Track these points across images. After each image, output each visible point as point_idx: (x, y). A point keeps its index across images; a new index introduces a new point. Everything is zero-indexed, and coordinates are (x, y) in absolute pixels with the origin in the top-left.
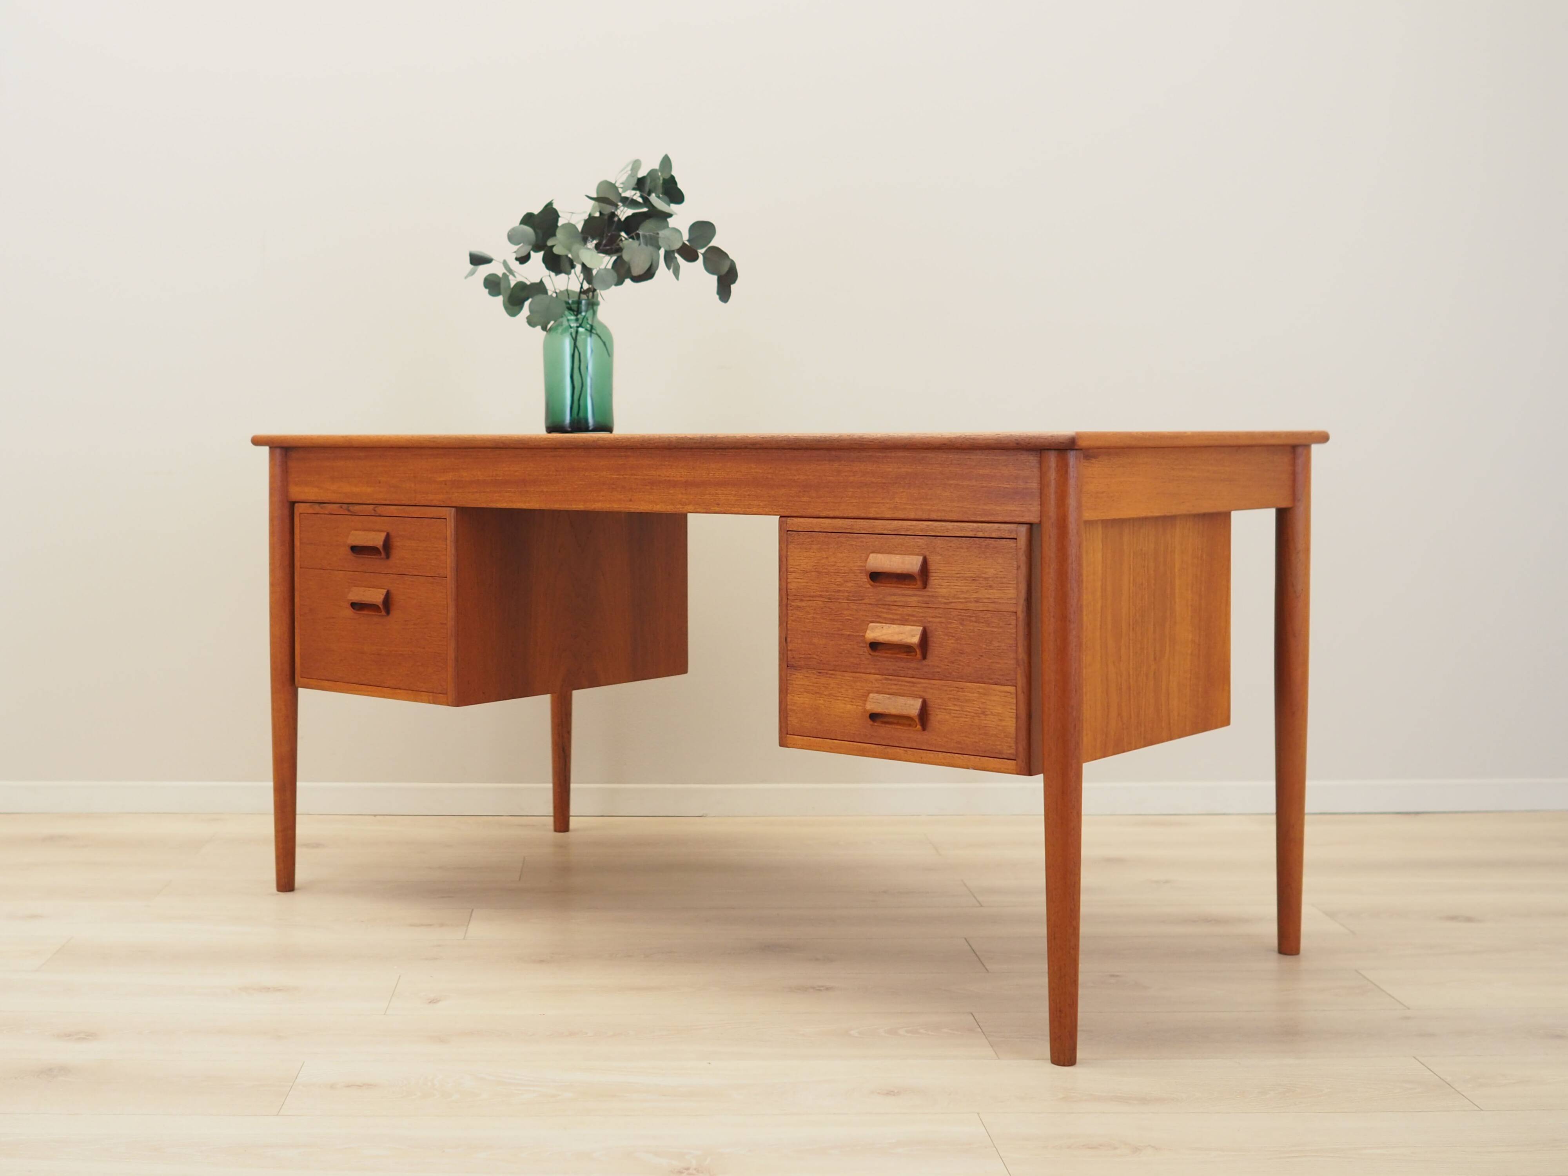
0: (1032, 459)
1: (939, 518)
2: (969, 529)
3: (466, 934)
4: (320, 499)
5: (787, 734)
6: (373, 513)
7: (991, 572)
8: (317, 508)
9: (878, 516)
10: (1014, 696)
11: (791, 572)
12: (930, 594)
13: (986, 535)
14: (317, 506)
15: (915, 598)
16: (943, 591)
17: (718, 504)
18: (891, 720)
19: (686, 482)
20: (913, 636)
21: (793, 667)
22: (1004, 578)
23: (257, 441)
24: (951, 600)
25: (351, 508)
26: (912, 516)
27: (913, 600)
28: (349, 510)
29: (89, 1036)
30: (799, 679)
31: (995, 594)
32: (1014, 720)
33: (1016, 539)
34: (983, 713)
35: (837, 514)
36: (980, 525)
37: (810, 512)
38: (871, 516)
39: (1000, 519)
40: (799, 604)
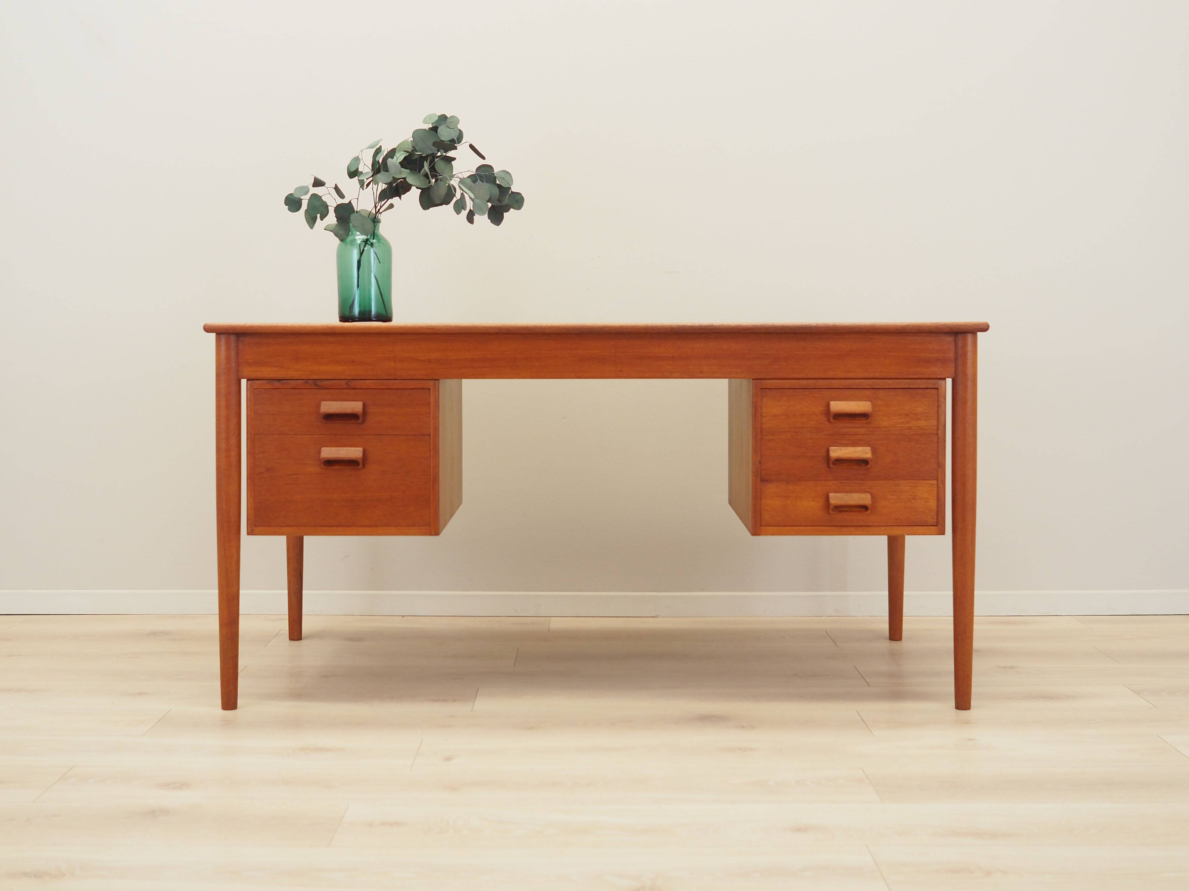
0: (950, 339)
1: (882, 377)
2: (904, 383)
3: (473, 707)
4: (280, 377)
5: (761, 526)
6: (346, 386)
7: (920, 409)
8: (276, 384)
9: (834, 377)
10: (936, 486)
11: (765, 416)
12: (873, 426)
13: (917, 387)
14: (276, 382)
15: (863, 429)
16: (885, 424)
17: (702, 372)
18: (844, 509)
19: (673, 357)
20: (867, 453)
21: (767, 481)
22: (929, 413)
23: (208, 329)
24: (890, 429)
25: (319, 383)
26: (861, 376)
27: (862, 430)
28: (317, 385)
29: (183, 785)
30: (771, 488)
31: (922, 423)
32: (936, 501)
33: (937, 388)
34: (915, 499)
35: (802, 376)
36: (912, 381)
37: (780, 375)
38: (829, 377)
39: (926, 377)
40: (771, 437)
